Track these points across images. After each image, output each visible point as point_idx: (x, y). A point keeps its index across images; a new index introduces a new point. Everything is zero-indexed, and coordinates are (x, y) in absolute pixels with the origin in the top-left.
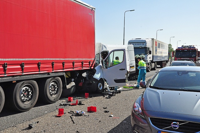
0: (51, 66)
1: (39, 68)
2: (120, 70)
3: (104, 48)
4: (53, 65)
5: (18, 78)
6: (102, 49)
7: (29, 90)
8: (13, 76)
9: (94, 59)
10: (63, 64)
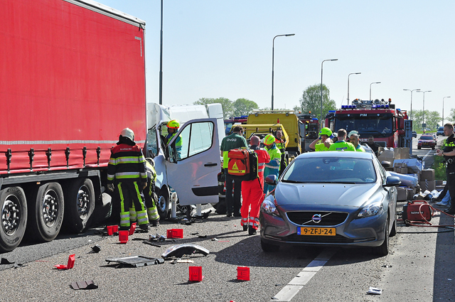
0: (82, 156)
1: (67, 158)
2: (205, 165)
3: (164, 115)
4: (84, 153)
5: (43, 177)
6: (161, 118)
7: (52, 202)
8: (38, 173)
9: (144, 141)
10: (98, 153)
